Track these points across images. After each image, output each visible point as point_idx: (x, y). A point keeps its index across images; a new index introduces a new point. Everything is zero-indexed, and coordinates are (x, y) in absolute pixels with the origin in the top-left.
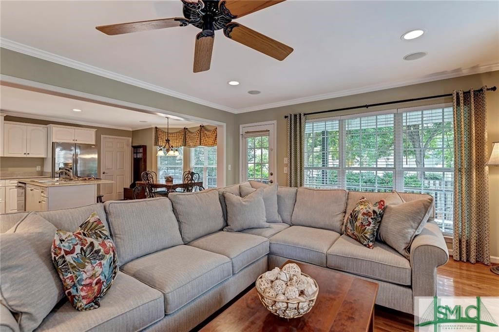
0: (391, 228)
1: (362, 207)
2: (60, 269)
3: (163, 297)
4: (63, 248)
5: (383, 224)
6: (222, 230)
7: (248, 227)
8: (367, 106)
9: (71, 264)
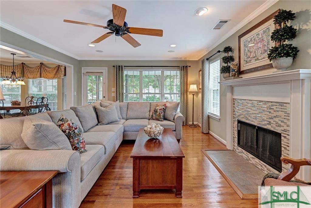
0: (169, 113)
1: (158, 107)
2: (72, 137)
3: (104, 147)
4: (74, 127)
5: (166, 112)
6: (97, 125)
7: (111, 122)
8: (152, 66)
9: (77, 134)
